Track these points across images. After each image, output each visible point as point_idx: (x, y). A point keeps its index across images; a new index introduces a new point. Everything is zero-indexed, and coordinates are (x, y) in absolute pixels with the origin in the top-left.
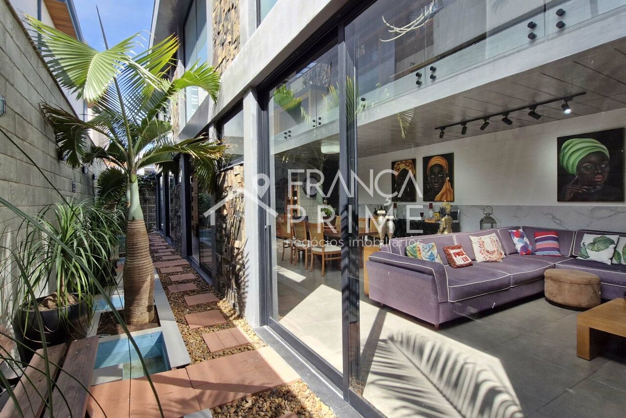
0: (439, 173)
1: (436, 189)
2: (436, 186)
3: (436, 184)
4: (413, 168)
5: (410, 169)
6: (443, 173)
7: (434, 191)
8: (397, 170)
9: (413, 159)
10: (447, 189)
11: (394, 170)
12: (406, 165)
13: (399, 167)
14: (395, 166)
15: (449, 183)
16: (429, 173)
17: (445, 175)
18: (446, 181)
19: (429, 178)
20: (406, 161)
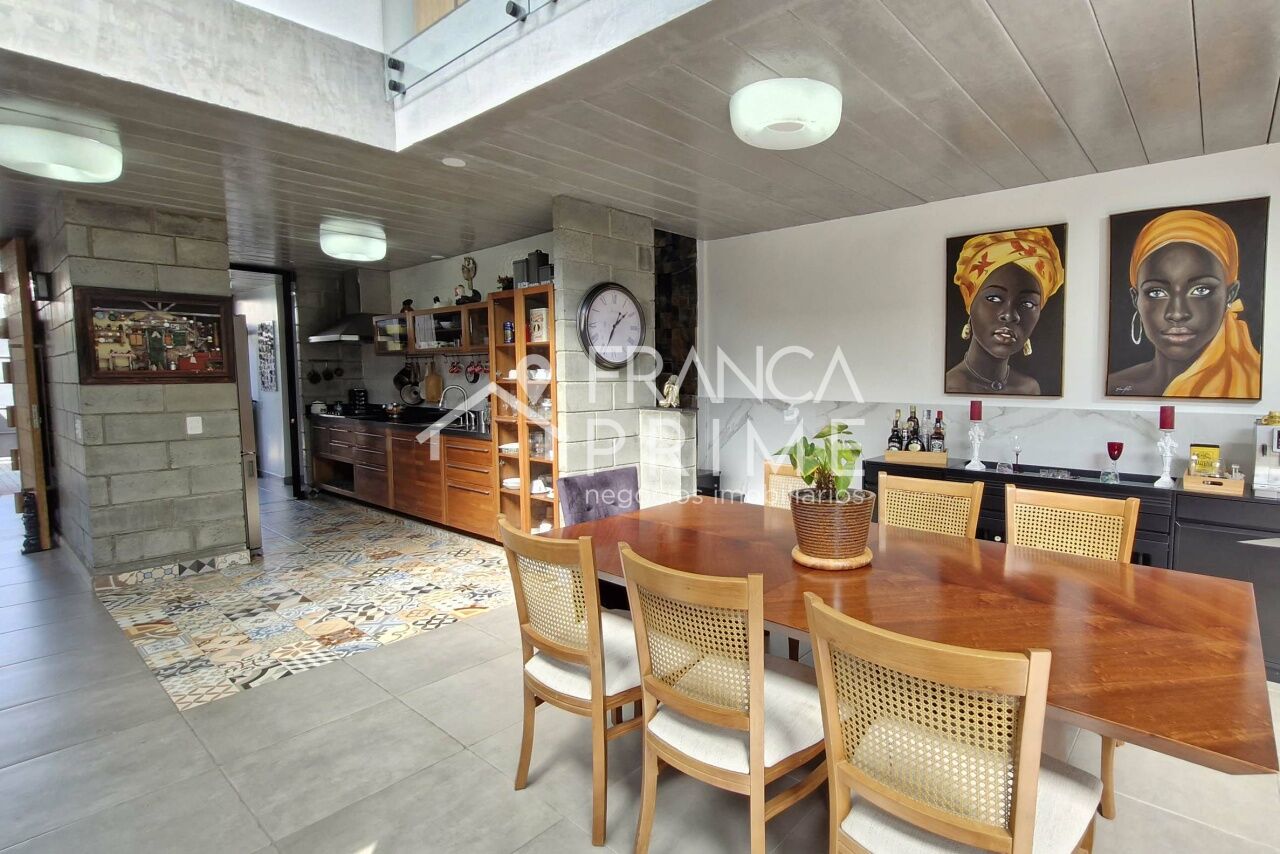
0: (1192, 281)
1: (1177, 350)
2: (1177, 334)
3: (1174, 330)
4: (1053, 259)
5: (1040, 266)
6: (1212, 281)
7: (1165, 358)
8: (975, 268)
9: (1048, 227)
10: (1233, 352)
11: (960, 268)
12: (1019, 248)
13: (985, 257)
14: (966, 252)
15: (1244, 324)
16: (1141, 280)
17: (1221, 293)
18: (1225, 316)
19: (1141, 303)
20: (1019, 236)
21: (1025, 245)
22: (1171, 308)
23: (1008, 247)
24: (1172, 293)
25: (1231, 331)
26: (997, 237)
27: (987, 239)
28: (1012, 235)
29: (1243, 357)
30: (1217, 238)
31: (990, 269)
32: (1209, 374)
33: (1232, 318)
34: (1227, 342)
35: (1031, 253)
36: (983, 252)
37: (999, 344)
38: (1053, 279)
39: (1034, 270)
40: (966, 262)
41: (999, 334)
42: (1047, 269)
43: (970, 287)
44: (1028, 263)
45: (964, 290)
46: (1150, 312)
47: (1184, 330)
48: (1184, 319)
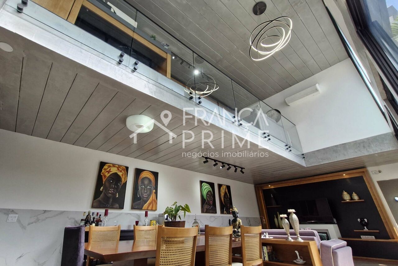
0: (148, 185)
1: (145, 199)
2: (145, 195)
3: (145, 194)
4: (125, 174)
5: (122, 175)
6: (151, 185)
7: (143, 200)
8: (107, 172)
9: (125, 167)
10: (153, 200)
11: (103, 171)
12: (118, 170)
13: (110, 169)
14: (105, 167)
15: (155, 194)
16: (140, 183)
17: (152, 188)
18: (152, 193)
19: (140, 188)
20: (119, 167)
21: (120, 169)
22: (144, 190)
23: (116, 169)
24: (145, 186)
25: (153, 196)
26: (114, 165)
27: (111, 165)
28: (117, 166)
29: (155, 201)
30: (152, 177)
31: (111, 173)
32: (150, 204)
33: (154, 193)
34: (153, 198)
35: (121, 171)
36: (110, 168)
37: (110, 193)
38: (125, 179)
39: (121, 176)
40: (105, 169)
41: (110, 190)
42: (124, 176)
43: (105, 176)
44: (120, 174)
45: (103, 177)
46: (141, 190)
47: (146, 195)
48: (147, 192)
